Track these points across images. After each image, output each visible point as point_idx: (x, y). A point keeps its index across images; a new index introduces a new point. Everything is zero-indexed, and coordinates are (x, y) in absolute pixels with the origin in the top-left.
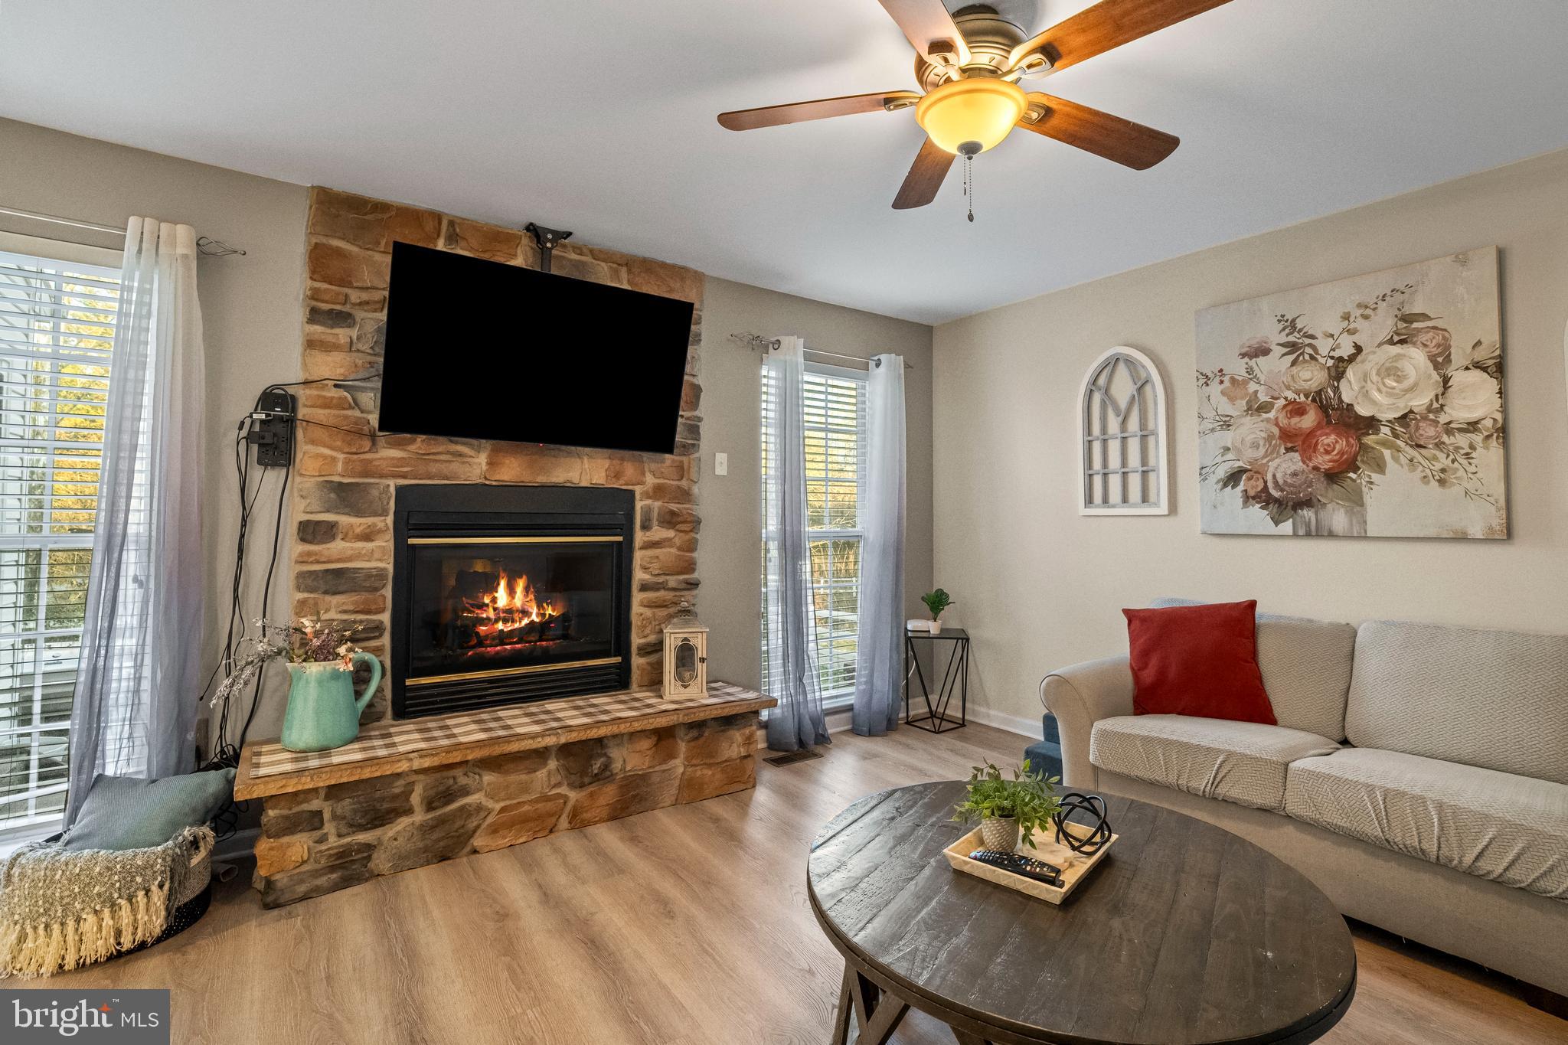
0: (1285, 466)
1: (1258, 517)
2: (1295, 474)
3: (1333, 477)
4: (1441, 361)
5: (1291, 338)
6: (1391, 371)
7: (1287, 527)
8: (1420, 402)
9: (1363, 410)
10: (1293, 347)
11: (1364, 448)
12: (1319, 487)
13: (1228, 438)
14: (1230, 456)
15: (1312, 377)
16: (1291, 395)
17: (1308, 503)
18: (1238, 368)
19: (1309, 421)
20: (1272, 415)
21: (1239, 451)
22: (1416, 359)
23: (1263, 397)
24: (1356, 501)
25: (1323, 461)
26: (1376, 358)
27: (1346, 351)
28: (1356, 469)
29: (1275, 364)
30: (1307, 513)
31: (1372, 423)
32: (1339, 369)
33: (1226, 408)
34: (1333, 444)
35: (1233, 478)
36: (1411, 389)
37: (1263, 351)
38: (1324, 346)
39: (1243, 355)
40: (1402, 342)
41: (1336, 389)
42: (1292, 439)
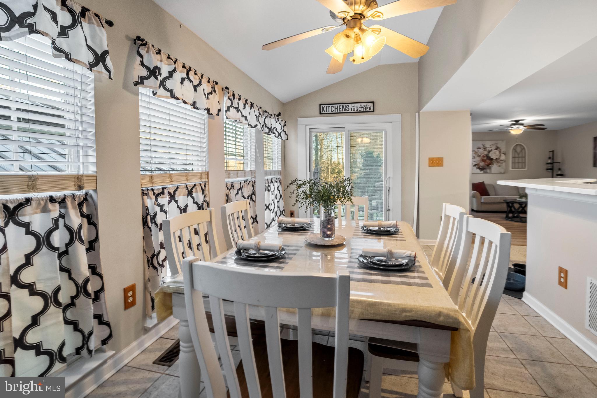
0: (482, 164)
1: (478, 171)
2: (483, 165)
3: (488, 165)
4: (500, 152)
5: (484, 147)
6: (495, 153)
7: (482, 172)
8: (497, 157)
9: (492, 158)
10: (484, 148)
11: (492, 162)
12: (486, 167)
13: (475, 160)
14: (475, 162)
15: (486, 153)
16: (483, 155)
17: (485, 169)
18: (476, 150)
19: (485, 158)
20: (481, 157)
21: (476, 162)
22: (497, 152)
23: (480, 155)
24: (490, 169)
25: (487, 163)
26: (494, 151)
27: (490, 150)
28: (490, 165)
29: (481, 150)
30: (485, 170)
31: (492, 159)
32: (489, 152)
33: (475, 156)
34: (488, 161)
35: (475, 165)
36: (497, 155)
37: (479, 148)
38: (488, 149)
39: (477, 148)
40: (496, 150)
41: (489, 155)
42: (483, 161)
